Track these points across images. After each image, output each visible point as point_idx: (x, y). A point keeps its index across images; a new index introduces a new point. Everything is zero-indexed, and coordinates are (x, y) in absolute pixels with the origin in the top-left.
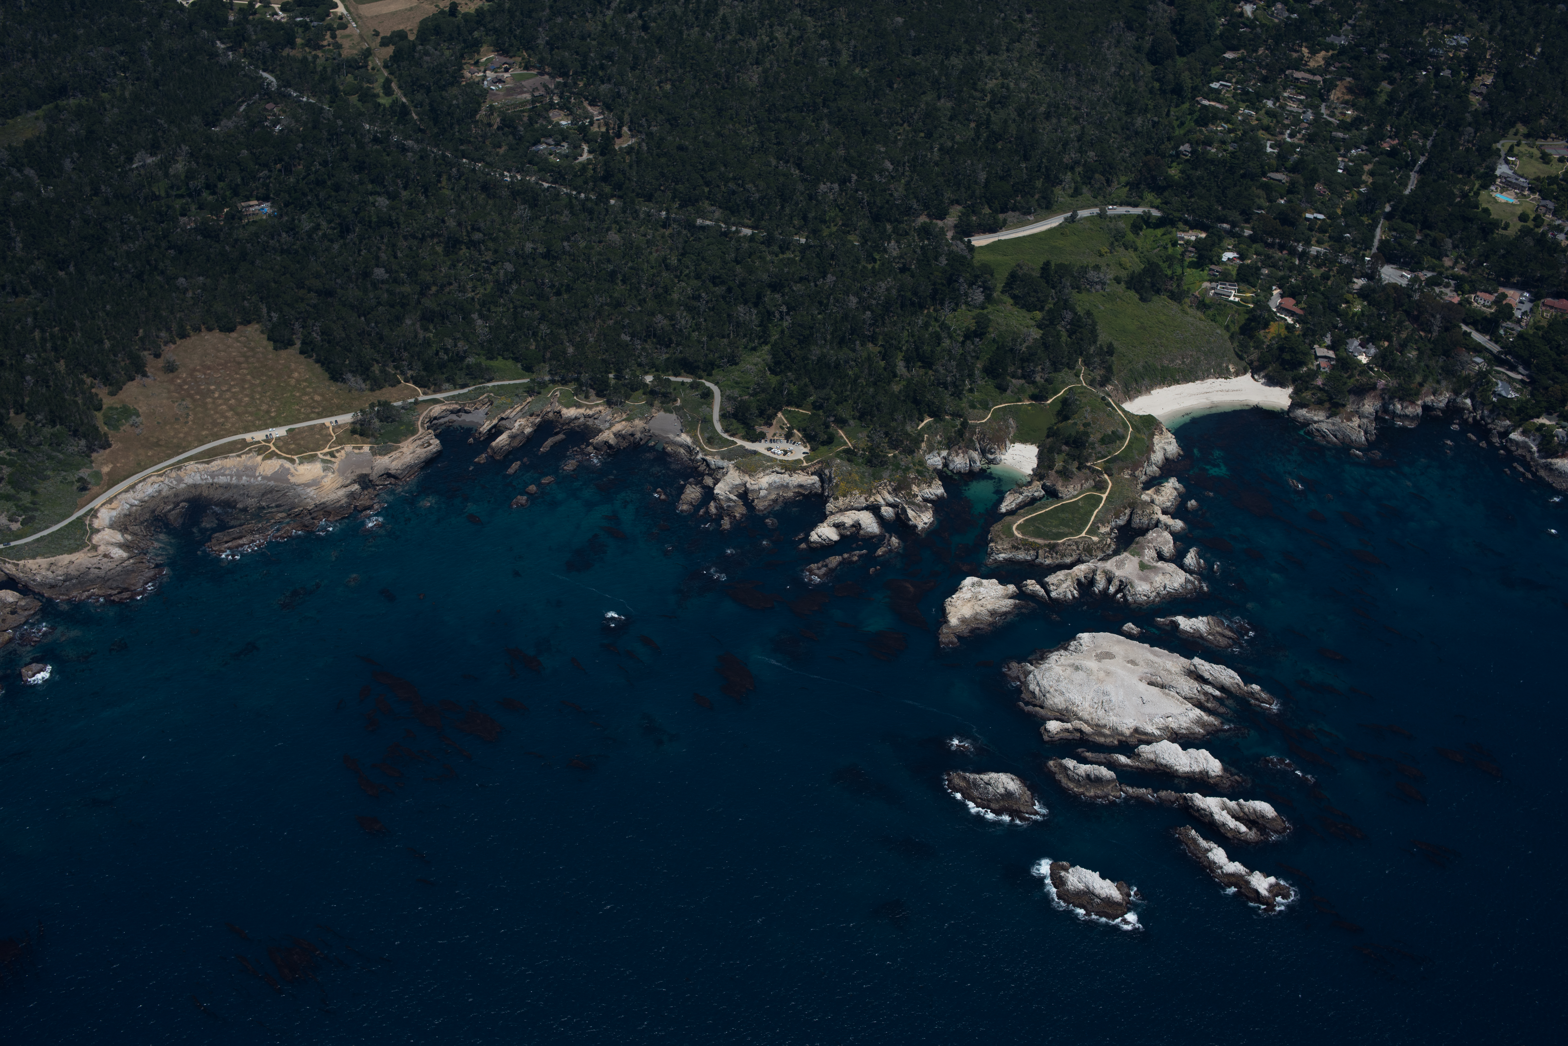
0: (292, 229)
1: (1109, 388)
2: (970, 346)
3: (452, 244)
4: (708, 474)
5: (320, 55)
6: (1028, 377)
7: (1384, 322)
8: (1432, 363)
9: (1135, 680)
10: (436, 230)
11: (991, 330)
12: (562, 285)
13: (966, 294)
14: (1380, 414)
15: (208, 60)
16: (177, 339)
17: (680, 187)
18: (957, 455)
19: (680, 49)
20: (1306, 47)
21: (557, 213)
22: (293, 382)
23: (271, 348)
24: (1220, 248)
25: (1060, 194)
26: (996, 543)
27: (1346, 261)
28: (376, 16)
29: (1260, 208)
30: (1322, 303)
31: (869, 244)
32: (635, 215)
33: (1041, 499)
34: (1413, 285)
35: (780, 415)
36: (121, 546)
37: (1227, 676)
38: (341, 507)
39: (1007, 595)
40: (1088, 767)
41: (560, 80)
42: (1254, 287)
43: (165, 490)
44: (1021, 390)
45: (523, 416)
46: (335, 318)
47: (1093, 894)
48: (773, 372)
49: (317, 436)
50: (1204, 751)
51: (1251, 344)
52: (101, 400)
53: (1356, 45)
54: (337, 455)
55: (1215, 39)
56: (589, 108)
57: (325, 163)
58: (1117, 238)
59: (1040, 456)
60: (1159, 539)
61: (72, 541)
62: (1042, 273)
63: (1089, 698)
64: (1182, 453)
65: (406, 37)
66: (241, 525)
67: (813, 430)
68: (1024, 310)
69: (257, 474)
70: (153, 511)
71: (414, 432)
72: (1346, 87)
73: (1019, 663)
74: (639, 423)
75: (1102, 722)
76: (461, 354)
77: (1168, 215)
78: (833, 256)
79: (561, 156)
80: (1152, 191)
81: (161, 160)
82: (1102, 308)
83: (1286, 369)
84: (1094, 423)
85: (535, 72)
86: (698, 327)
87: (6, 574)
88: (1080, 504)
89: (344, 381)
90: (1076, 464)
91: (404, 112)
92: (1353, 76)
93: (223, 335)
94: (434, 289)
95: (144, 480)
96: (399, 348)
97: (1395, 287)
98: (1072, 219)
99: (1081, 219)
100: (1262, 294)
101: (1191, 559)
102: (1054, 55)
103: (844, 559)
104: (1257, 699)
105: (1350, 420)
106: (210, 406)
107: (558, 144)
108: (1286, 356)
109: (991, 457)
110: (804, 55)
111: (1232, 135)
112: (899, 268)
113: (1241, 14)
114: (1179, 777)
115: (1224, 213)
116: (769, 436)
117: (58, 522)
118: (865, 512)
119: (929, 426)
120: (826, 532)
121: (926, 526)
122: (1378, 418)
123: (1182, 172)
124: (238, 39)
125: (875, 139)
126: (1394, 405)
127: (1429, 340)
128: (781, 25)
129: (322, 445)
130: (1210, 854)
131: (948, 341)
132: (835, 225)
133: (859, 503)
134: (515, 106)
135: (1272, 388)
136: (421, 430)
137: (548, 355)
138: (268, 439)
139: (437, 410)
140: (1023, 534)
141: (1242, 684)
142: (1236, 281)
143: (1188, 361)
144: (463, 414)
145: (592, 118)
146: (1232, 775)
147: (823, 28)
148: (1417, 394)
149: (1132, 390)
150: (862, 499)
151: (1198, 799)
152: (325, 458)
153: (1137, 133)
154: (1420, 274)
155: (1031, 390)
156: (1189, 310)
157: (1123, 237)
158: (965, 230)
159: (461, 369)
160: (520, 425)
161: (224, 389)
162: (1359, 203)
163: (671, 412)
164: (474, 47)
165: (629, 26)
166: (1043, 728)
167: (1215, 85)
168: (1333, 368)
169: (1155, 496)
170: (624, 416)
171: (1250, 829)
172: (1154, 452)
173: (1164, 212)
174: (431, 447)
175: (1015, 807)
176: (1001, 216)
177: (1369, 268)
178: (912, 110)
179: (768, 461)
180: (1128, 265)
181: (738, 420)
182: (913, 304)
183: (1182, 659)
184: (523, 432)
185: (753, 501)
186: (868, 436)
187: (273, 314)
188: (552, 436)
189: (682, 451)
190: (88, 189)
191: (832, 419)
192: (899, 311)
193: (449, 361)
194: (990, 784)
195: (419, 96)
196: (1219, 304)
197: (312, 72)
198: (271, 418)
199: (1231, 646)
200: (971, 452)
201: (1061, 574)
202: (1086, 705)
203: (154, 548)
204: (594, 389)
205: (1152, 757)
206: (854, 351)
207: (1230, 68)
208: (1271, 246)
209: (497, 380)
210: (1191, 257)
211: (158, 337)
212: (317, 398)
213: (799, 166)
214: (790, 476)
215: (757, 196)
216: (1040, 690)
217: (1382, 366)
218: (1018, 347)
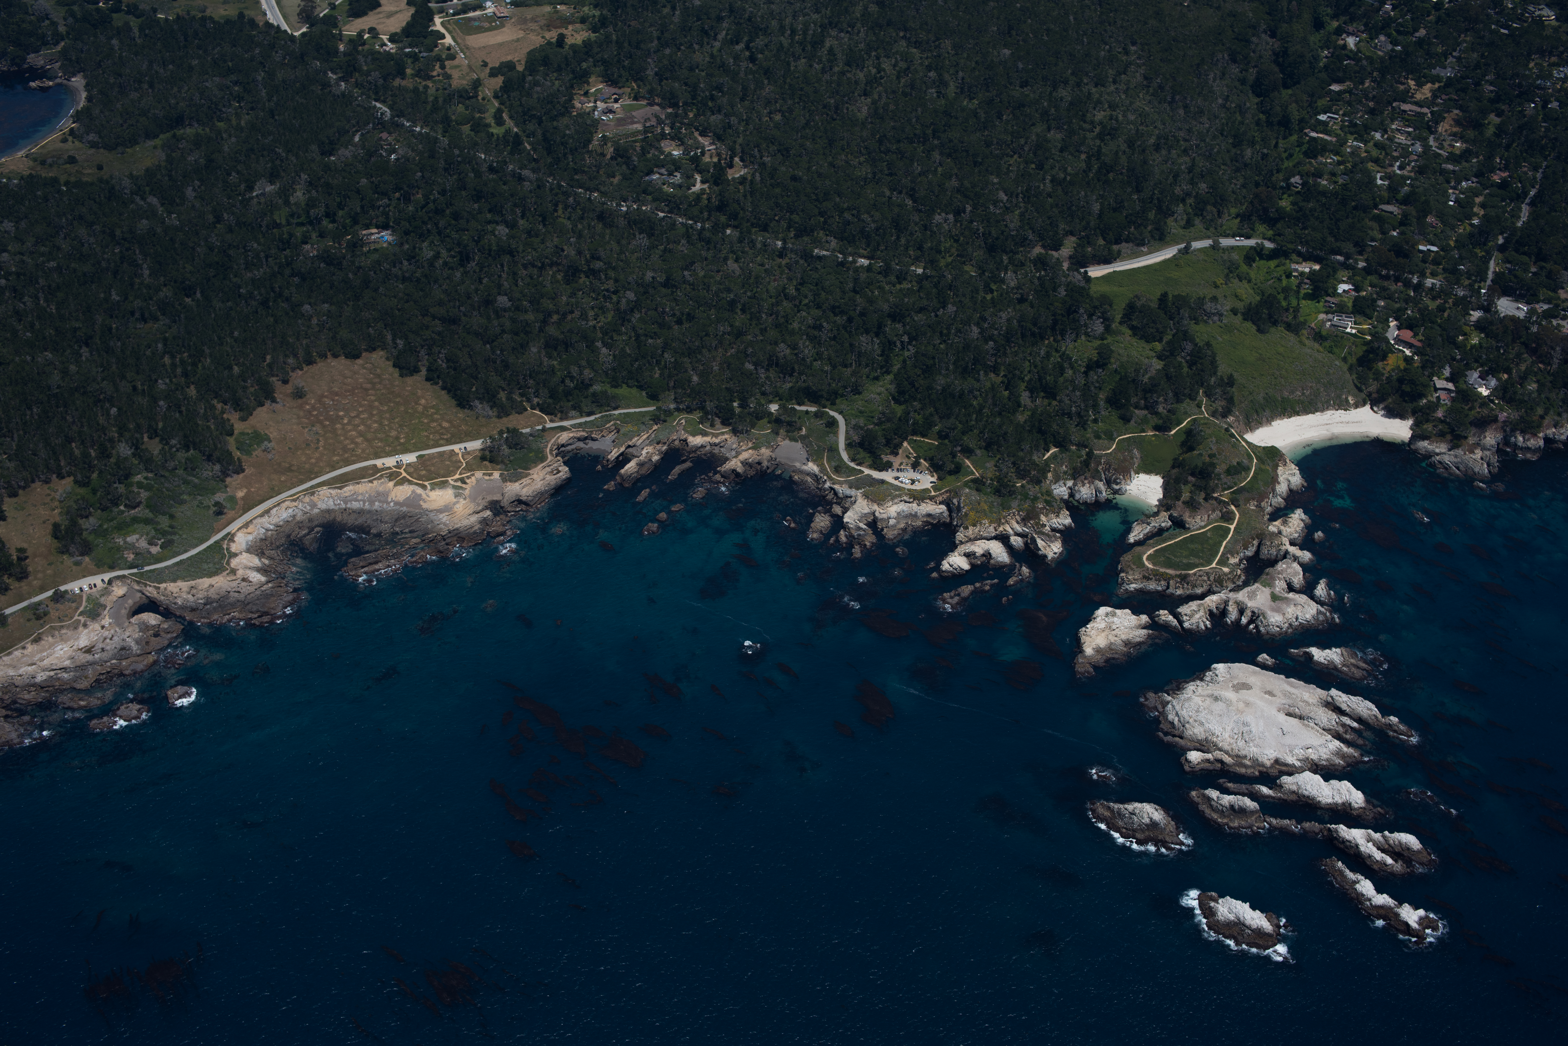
0: (412, 257)
1: (1231, 419)
2: (1093, 376)
3: (572, 273)
4: (836, 503)
5: (431, 85)
6: (1150, 408)
7: (1503, 354)
8: (1553, 396)
9: (1274, 712)
10: (555, 259)
11: (1112, 360)
12: (683, 314)
13: (1086, 325)
14: (1501, 446)
15: (321, 90)
16: (304, 365)
17: (796, 218)
18: (1083, 486)
19: (788, 80)
20: (1412, 79)
21: (675, 242)
22: (420, 408)
23: (397, 375)
24: (1336, 279)
25: (1173, 225)
26: (1127, 573)
27: (1461, 293)
28: (484, 47)
29: (1373, 240)
30: (1441, 335)
31: (987, 274)
32: (751, 245)
33: (1168, 529)
34: (1531, 318)
35: (905, 444)
36: (258, 570)
37: (1365, 707)
38: (475, 533)
39: (1140, 625)
40: (1231, 798)
41: (670, 110)
42: (1370, 318)
43: (299, 515)
44: (1144, 421)
45: (650, 444)
46: (460, 346)
47: (1244, 925)
48: (897, 401)
49: (447, 463)
50: (1346, 782)
51: (1371, 376)
52: (233, 425)
53: (1462, 78)
54: (468, 481)
55: (1320, 72)
56: (700, 138)
57: (443, 192)
58: (1231, 270)
59: (1166, 487)
60: (1289, 571)
61: (211, 565)
62: (1160, 304)
63: (1229, 729)
64: (1305, 484)
65: (515, 68)
66: (376, 551)
67: (941, 459)
68: (1143, 341)
69: (390, 500)
70: (289, 536)
71: (543, 459)
72: (1453, 119)
73: (1156, 693)
74: (765, 452)
75: (1243, 753)
76: (587, 381)
77: (1282, 247)
78: (950, 287)
79: (674, 186)
80: (1264, 223)
81: (280, 188)
82: (1221, 339)
83: (1405, 401)
84: (1220, 454)
85: (644, 102)
86: (819, 356)
87: (147, 597)
88: (1209, 534)
89: (471, 408)
90: (1203, 495)
91: (517, 142)
92: (1460, 108)
93: (348, 362)
94: (555, 317)
95: (279, 504)
96: (525, 376)
97: (1513, 319)
98: (1186, 251)
99: (1195, 250)
100: (1380, 326)
101: (1321, 590)
102: (1161, 87)
103: (975, 588)
104: (1395, 731)
105: (1472, 452)
106: (339, 432)
107: (670, 174)
108: (1407, 388)
109: (1116, 487)
110: (912, 87)
111: (1342, 167)
112: (1017, 299)
113: (1345, 47)
114: (1321, 808)
115: (1338, 244)
116: (896, 465)
117: (197, 546)
118: (994, 541)
119: (1054, 456)
120: (956, 561)
121: (1056, 556)
122: (1499, 451)
123: (1293, 204)
124: (349, 69)
125: (987, 170)
126: (1516, 437)
127: (1548, 373)
128: (888, 57)
129: (452, 471)
130: (1358, 886)
131: (1070, 372)
132: (950, 256)
133: (988, 532)
134: (627, 136)
135: (1392, 420)
136: (550, 458)
137: (672, 384)
138: (399, 465)
139: (564, 437)
140: (1154, 564)
141: (1379, 716)
142: (1352, 313)
143: (1307, 393)
144: (590, 441)
145: (703, 148)
146: (1375, 806)
147: (930, 60)
148: (1539, 426)
149: (1254, 420)
150: (991, 529)
151: (1344, 831)
152: (456, 484)
153: (1246, 165)
154: (1537, 306)
155: (1154, 420)
156: (1307, 342)
157: (1237, 269)
158: (1080, 261)
159: (586, 397)
160: (647, 453)
161: (353, 415)
162: (1471, 235)
163: (796, 441)
164: (582, 78)
165: (737, 58)
166: (1183, 758)
167: (1323, 117)
168: (1453, 400)
169: (1282, 528)
170: (750, 445)
171: (1396, 861)
172: (1279, 483)
173: (1278, 244)
174: (561, 474)
175: (1160, 837)
176: (1115, 247)
177: (1485, 300)
178: (1022, 141)
179: (896, 490)
180: (1244, 296)
181: (865, 450)
182: (1033, 334)
183: (1319, 690)
184: (650, 460)
185: (882, 530)
186: (996, 466)
187: (398, 341)
188: (679, 464)
189: (809, 479)
190: (211, 218)
191: (959, 448)
192: (1021, 342)
193: (575, 388)
194: (1134, 814)
195: (531, 126)
196: (1336, 336)
197: (424, 102)
198: (401, 444)
199: (1365, 678)
200: (1097, 482)
201: (1194, 605)
202: (1226, 735)
203: (292, 572)
204: (719, 417)
205: (1294, 788)
206: (978, 380)
207: (1337, 101)
208: (1387, 278)
209: (623, 408)
210: (1307, 288)
211: (285, 363)
212: (446, 424)
213: (912, 197)
214: (919, 505)
215: (873, 226)
216: (1179, 721)
217: (1502, 398)
218: (1141, 378)
